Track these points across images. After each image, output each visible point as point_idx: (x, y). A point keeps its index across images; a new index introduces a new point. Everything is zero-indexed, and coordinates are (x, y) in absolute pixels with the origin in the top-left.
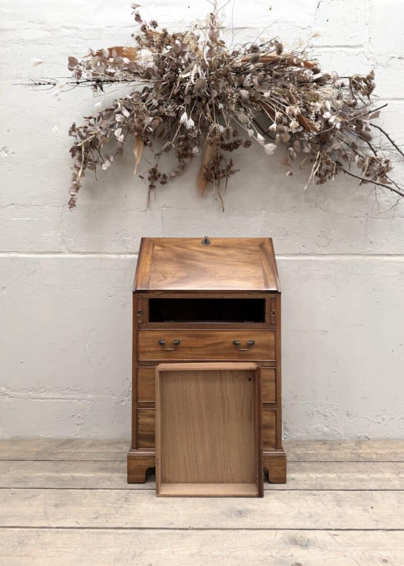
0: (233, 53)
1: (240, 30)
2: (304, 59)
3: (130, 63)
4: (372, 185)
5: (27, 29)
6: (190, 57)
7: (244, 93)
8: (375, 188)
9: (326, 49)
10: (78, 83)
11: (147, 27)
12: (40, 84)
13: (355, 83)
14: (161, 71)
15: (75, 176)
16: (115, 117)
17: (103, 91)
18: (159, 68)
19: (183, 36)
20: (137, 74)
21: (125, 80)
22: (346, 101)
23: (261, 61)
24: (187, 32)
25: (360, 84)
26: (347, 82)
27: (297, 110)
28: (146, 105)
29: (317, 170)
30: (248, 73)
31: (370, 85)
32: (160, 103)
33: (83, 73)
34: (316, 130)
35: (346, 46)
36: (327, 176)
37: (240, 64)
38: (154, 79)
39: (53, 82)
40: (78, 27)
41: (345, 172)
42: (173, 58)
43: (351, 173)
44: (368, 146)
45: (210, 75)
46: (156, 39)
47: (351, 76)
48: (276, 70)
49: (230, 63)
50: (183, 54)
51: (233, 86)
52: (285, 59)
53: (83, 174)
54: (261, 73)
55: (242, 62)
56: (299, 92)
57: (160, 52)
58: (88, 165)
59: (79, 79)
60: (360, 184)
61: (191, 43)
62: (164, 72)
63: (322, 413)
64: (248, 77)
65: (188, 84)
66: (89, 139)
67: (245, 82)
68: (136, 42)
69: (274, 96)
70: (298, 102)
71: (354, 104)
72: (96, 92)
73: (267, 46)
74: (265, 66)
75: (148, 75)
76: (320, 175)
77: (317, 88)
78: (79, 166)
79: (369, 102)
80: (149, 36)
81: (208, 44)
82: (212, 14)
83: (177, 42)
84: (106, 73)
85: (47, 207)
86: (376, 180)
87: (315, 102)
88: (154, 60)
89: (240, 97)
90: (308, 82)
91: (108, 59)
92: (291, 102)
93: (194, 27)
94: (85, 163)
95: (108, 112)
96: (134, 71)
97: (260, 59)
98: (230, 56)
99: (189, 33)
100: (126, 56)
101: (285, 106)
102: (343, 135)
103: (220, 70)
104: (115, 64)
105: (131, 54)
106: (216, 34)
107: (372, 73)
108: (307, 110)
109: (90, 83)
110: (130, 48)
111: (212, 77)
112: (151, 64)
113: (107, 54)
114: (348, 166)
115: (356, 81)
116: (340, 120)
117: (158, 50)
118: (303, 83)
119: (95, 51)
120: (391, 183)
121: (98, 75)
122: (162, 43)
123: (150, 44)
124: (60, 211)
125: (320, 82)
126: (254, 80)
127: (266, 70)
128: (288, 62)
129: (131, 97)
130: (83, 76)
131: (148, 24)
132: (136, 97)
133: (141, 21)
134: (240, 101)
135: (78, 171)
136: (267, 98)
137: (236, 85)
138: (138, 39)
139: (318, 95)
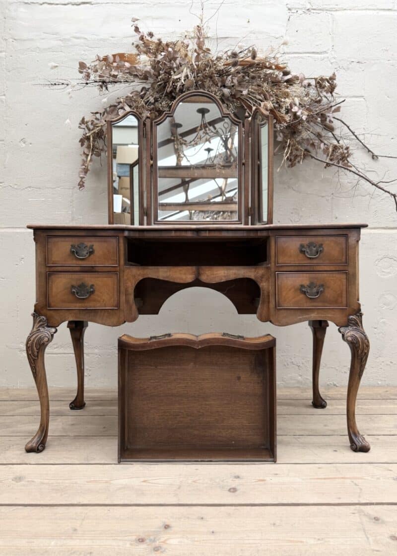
0: (217, 58)
1: (223, 39)
2: (276, 63)
3: (131, 67)
4: (336, 169)
5: (43, 39)
6: (181, 62)
7: (226, 91)
8: (338, 171)
9: (296, 55)
10: (87, 84)
11: (144, 37)
12: (55, 84)
13: (320, 83)
14: (156, 73)
15: (84, 162)
16: (118, 112)
17: (107, 90)
18: (155, 71)
19: (175, 45)
20: (136, 76)
21: (126, 81)
22: (313, 98)
23: (240, 65)
24: (178, 41)
25: (324, 84)
26: (313, 82)
27: (270, 105)
28: (144, 101)
29: (288, 155)
30: (229, 75)
31: (333, 85)
32: (156, 100)
33: (91, 75)
34: (285, 121)
35: (313, 53)
36: (297, 160)
37: (222, 68)
38: (151, 80)
39: (65, 82)
40: (86, 37)
41: (312, 157)
42: (166, 63)
43: (318, 158)
44: (332, 136)
45: (198, 77)
46: (153, 47)
47: (316, 77)
48: (252, 72)
49: (214, 67)
50: (175, 59)
51: (217, 85)
52: (260, 63)
53: (91, 160)
54: (239, 75)
55: (224, 65)
56: (272, 91)
57: (156, 57)
58: (95, 153)
59: (88, 80)
60: (325, 167)
61: (181, 50)
62: (159, 75)
63: (295, 363)
64: (229, 78)
65: (179, 84)
66: (96, 130)
67: (227, 82)
68: (136, 49)
69: (251, 94)
70: (272, 99)
71: (320, 101)
72: (102, 91)
73: (245, 52)
74: (243, 69)
75: (145, 77)
76: (291, 160)
77: (287, 88)
78: (87, 153)
79: (332, 99)
80: (146, 45)
81: (195, 51)
82: (198, 26)
83: (170, 49)
84: (110, 75)
85: (59, 189)
86: (339, 164)
87: (285, 98)
88: (151, 64)
89: (223, 95)
90: (280, 82)
91: (112, 64)
92: (266, 99)
93: (184, 37)
94: (93, 150)
95: (112, 108)
96: (134, 73)
97: (239, 63)
98: (214, 61)
99: (180, 42)
100: (127, 61)
101: (260, 102)
102: (309, 126)
103: (206, 73)
104: (118, 68)
105: (131, 59)
106: (203, 43)
107: (334, 74)
108: (279, 105)
109: (97, 84)
110: (131, 55)
111: (199, 78)
112: (148, 68)
113: (111, 59)
114: (315, 153)
115: (320, 82)
116: (306, 113)
117: (154, 56)
118: (276, 83)
119: (102, 57)
120: (351, 167)
121: (103, 77)
122: (157, 50)
123: (147, 51)
124: (71, 193)
125: (290, 82)
126: (234, 81)
127: (245, 73)
128: (262, 66)
129: (131, 95)
130: (91, 77)
131: (145, 34)
132: (136, 95)
133: (140, 32)
134: (223, 98)
135: (87, 158)
136: (246, 95)
137: (219, 85)
138: (137, 46)
139: (287, 92)
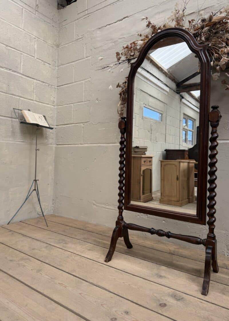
10: (120, 63)
12: (104, 68)
27: (227, 50)
66: (124, 89)
84: (131, 56)
85: (111, 123)
91: (131, 49)
97: (205, 26)
101: (220, 50)
104: (134, 50)
109: (125, 62)
113: (130, 46)
119: (125, 46)
121: (127, 57)
126: (202, 39)
133: (151, 24)
